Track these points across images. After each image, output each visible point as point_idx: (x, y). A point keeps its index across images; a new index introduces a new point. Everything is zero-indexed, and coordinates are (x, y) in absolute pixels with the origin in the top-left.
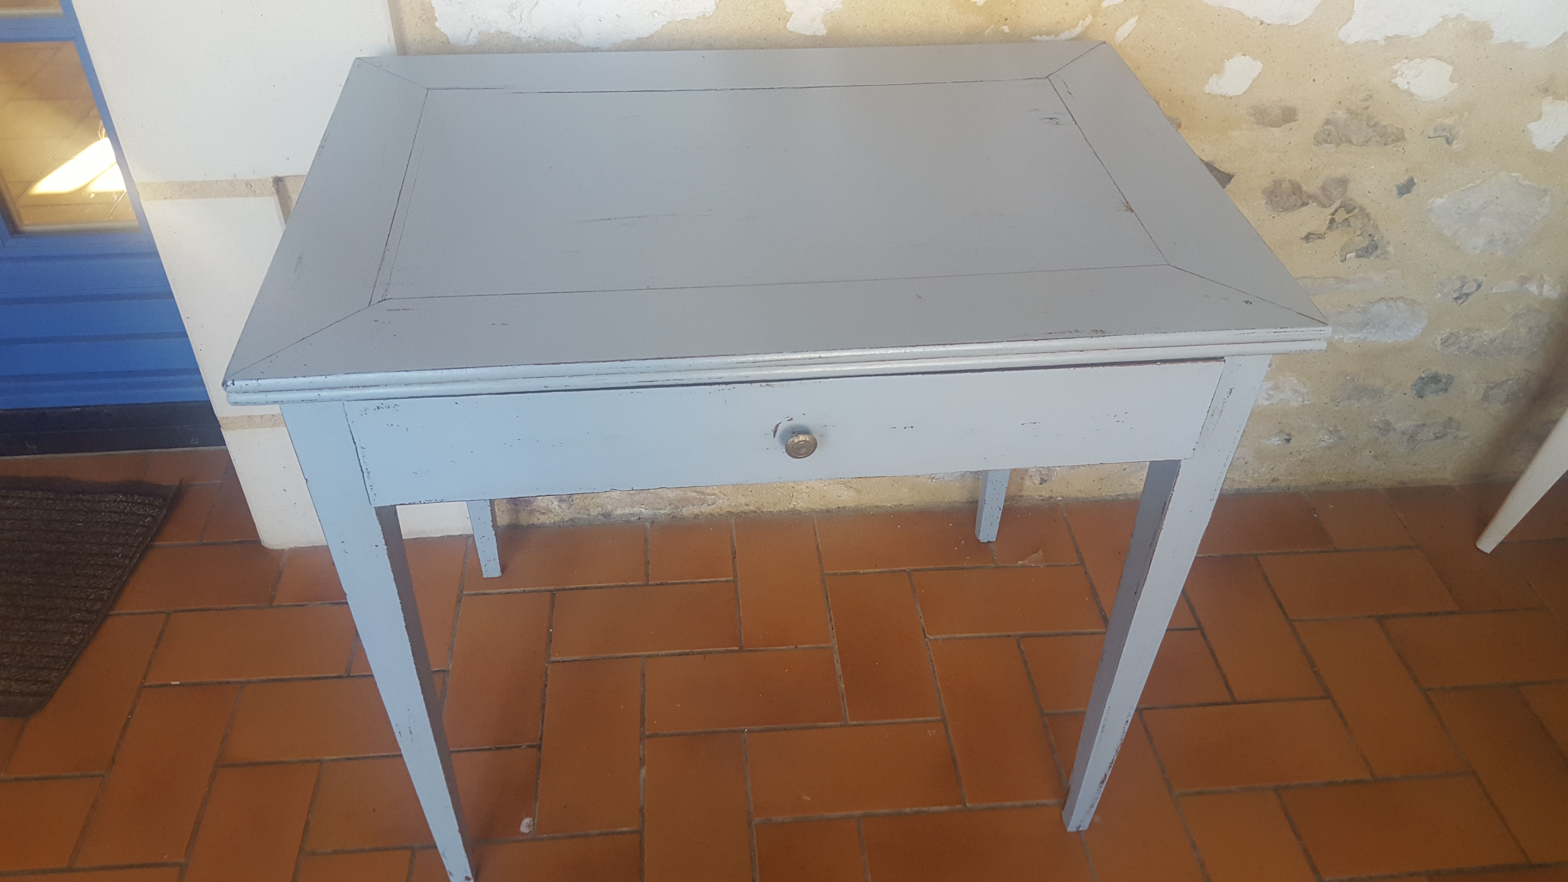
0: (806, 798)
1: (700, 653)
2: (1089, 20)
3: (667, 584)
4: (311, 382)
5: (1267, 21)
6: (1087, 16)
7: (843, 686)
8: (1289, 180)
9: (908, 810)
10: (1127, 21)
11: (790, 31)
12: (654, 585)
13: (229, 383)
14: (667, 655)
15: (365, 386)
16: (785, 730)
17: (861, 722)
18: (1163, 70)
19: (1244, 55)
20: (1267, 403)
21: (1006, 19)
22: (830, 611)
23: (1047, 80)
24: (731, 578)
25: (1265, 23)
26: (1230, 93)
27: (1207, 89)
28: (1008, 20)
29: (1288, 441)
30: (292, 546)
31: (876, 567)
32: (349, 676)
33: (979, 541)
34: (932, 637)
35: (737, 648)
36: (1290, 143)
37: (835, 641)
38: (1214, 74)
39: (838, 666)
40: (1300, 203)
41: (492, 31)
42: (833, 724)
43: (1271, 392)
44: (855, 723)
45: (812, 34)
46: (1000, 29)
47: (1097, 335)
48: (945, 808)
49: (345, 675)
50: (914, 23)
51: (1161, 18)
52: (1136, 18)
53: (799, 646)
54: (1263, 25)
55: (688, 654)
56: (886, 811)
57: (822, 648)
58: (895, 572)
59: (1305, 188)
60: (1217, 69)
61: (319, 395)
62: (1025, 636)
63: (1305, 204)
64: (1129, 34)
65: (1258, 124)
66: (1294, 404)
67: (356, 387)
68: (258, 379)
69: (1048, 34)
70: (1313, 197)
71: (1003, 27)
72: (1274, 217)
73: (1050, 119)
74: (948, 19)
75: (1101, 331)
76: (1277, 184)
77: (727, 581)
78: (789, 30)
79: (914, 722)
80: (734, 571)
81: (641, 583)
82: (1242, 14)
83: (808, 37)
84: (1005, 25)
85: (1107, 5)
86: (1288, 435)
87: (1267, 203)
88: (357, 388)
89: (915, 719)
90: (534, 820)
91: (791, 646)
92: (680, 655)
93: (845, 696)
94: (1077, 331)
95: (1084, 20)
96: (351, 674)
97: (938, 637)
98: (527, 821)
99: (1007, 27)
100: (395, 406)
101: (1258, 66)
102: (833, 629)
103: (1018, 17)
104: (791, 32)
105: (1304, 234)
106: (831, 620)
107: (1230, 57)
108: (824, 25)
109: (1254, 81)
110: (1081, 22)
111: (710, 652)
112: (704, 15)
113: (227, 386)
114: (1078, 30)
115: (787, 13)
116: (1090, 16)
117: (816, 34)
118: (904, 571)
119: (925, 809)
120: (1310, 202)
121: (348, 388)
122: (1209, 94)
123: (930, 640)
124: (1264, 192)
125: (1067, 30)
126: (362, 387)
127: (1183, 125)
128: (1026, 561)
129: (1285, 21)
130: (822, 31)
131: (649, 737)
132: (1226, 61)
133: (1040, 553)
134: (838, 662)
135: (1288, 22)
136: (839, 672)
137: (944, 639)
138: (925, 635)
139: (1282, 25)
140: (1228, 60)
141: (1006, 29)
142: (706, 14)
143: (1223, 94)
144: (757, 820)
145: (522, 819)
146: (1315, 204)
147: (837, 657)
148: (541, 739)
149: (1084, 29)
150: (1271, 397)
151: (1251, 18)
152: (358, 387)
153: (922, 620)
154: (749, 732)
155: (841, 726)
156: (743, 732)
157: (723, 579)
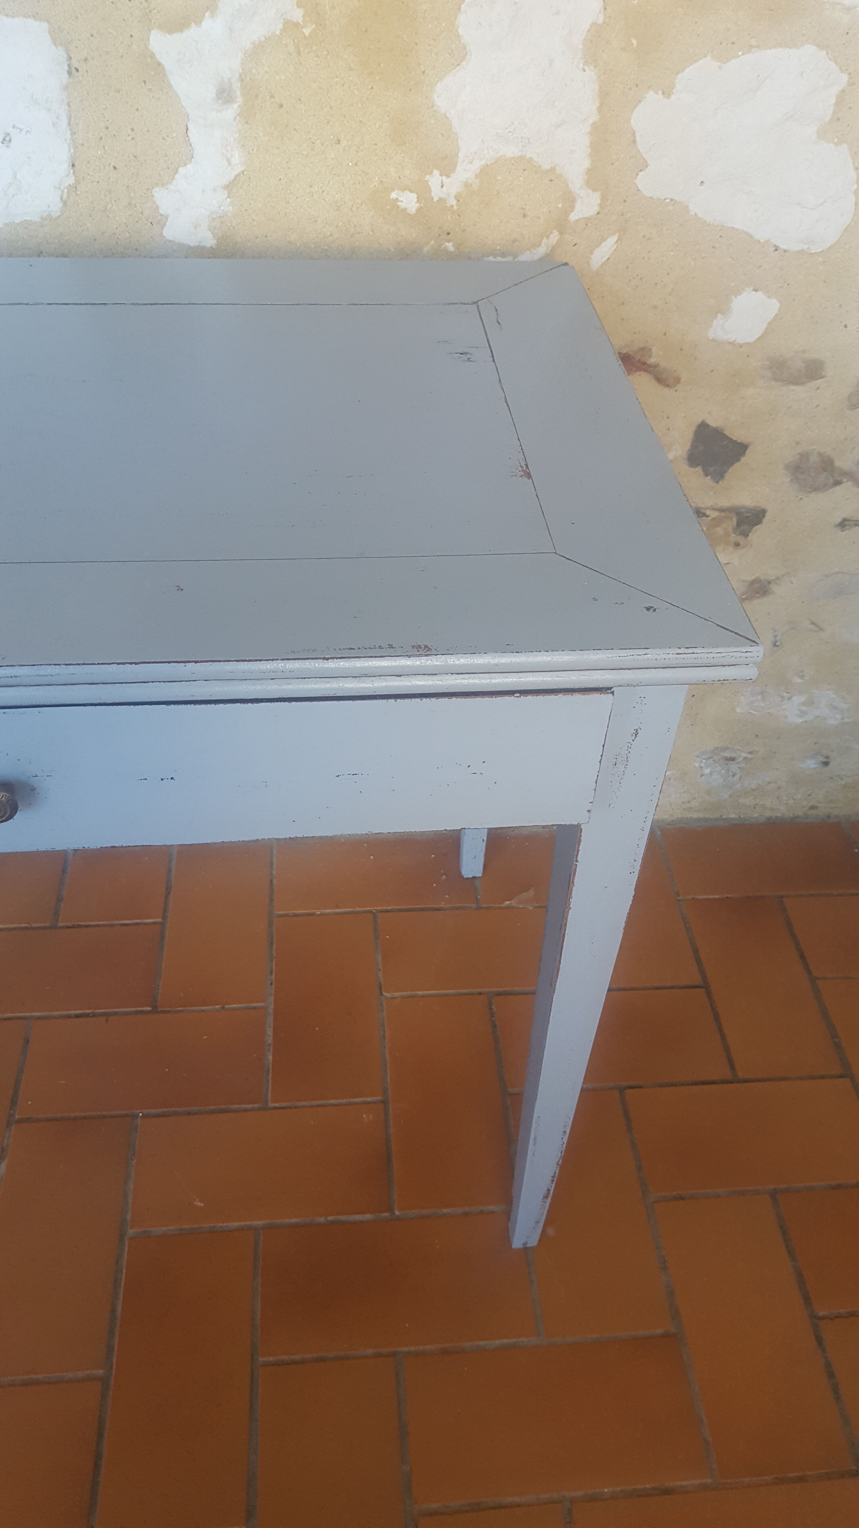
0: (199, 1204)
1: (103, 1015)
2: (555, 237)
3: (80, 926)
5: (783, 246)
6: (552, 233)
7: (271, 1057)
8: (818, 453)
9: (322, 1220)
10: (605, 240)
11: (168, 240)
12: (63, 927)
14: (61, 1017)
16: (189, 1114)
17: (284, 1104)
18: (655, 307)
19: (756, 291)
20: (801, 720)
21: (448, 234)
22: (272, 961)
23: (475, 306)
24: (159, 920)
25: (781, 249)
26: (740, 340)
27: (711, 334)
28: (451, 234)
29: (826, 764)
31: (338, 907)
33: (462, 877)
34: (388, 995)
35: (149, 1008)
36: (818, 406)
37: (272, 998)
38: (719, 315)
39: (270, 1032)
40: (831, 481)
42: (250, 1106)
43: (803, 708)
44: (277, 1105)
45: (198, 244)
46: (443, 246)
47: (418, 653)
48: (368, 1216)
50: (329, 234)
51: (648, 239)
52: (615, 238)
53: (226, 1006)
54: (779, 251)
55: (87, 1015)
56: (294, 1220)
57: (254, 1008)
58: (358, 912)
59: (838, 463)
60: (722, 308)
62: (499, 994)
63: (838, 483)
64: (608, 259)
65: (776, 380)
66: (832, 722)
69: (503, 255)
70: (849, 475)
71: (447, 244)
72: (801, 499)
73: (461, 354)
74: (373, 231)
75: (426, 647)
76: (804, 457)
77: (154, 923)
78: (167, 238)
79: (350, 1104)
80: (165, 910)
81: (47, 925)
82: (751, 236)
83: (192, 248)
84: (449, 241)
85: (577, 218)
86: (827, 757)
87: (792, 481)
89: (352, 1100)
91: (217, 1006)
92: (77, 1016)
93: (271, 1071)
94: (391, 647)
95: (548, 237)
97: (397, 994)
99: (451, 244)
101: (773, 306)
102: (272, 984)
103: (464, 231)
104: (170, 241)
105: (839, 520)
106: (271, 973)
107: (738, 292)
108: (212, 233)
109: (770, 323)
110: (545, 240)
111: (116, 1013)
112: (49, 215)
114: (541, 251)
115: (161, 215)
116: (556, 233)
117: (203, 244)
118: (370, 912)
119: (343, 1218)
120: (844, 480)
122: (714, 340)
123: (386, 998)
124: (787, 467)
125: (528, 249)
127: (682, 380)
128: (512, 902)
129: (805, 247)
130: (210, 241)
131: (20, 1121)
132: (733, 297)
133: (532, 892)
134: (270, 1026)
135: (808, 248)
136: (270, 1039)
137: (403, 997)
138: (381, 993)
139: (802, 252)
140: (735, 297)
141: (450, 246)
142: (52, 214)
143: (731, 341)
144: (131, 1232)
146: (850, 483)
147: (270, 1020)
149: (550, 249)
150: (803, 714)
151: (762, 241)
153: (380, 974)
154: (144, 1116)
155: (259, 1109)
156: (137, 1116)
157: (150, 921)
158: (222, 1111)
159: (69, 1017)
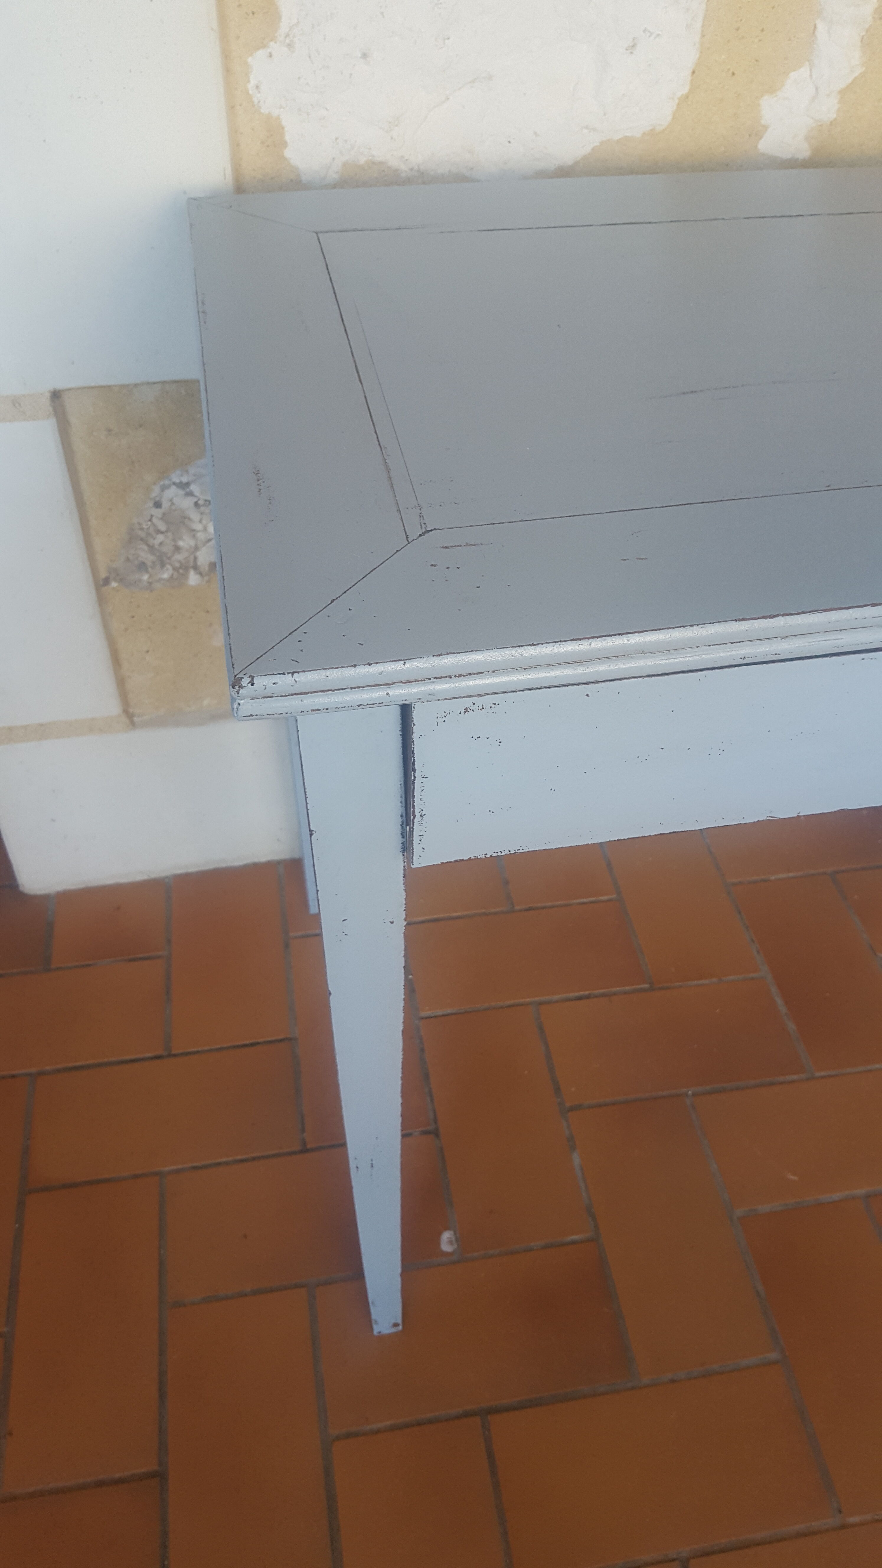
0: (792, 1177)
1: (603, 995)
3: (537, 908)
4: (381, 673)
7: (793, 1026)
11: (761, 153)
12: (520, 911)
13: (245, 681)
14: (561, 1001)
15: (460, 676)
16: (737, 1089)
17: (830, 1073)
22: (749, 930)
24: (614, 896)
30: (60, 888)
31: (789, 870)
32: (170, 1055)
35: (646, 986)
37: (766, 968)
39: (779, 1001)
41: (362, 160)
42: (795, 1077)
44: (823, 1074)
49: (165, 1054)
53: (723, 979)
55: (588, 997)
57: (752, 979)
58: (814, 875)
61: (388, 694)
67: (445, 677)
68: (293, 673)
77: (610, 900)
78: (761, 151)
80: (617, 887)
81: (504, 909)
83: (784, 160)
88: (448, 678)
90: (455, 1233)
91: (714, 979)
92: (580, 998)
96: (173, 1052)
98: (446, 1236)
100: (493, 706)
102: (759, 953)
104: (766, 151)
106: (753, 941)
108: (809, 143)
111: (615, 994)
113: (241, 687)
115: (762, 125)
117: (799, 152)
118: (826, 873)
121: (432, 680)
126: (455, 676)
130: (804, 153)
131: (571, 1109)
134: (777, 995)
136: (782, 1008)
138: (875, 954)
142: (657, 128)
144: (738, 1212)
145: (440, 1234)
147: (774, 989)
148: (435, 1121)
152: (450, 677)
153: (866, 935)
154: (694, 1095)
155: (808, 1079)
156: (687, 1095)
157: (605, 898)
158: (772, 1084)
159: (569, 1000)
